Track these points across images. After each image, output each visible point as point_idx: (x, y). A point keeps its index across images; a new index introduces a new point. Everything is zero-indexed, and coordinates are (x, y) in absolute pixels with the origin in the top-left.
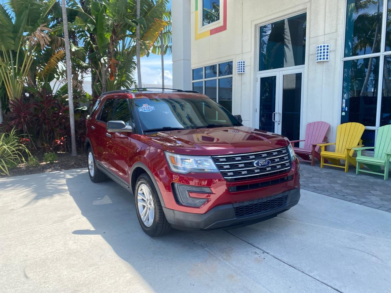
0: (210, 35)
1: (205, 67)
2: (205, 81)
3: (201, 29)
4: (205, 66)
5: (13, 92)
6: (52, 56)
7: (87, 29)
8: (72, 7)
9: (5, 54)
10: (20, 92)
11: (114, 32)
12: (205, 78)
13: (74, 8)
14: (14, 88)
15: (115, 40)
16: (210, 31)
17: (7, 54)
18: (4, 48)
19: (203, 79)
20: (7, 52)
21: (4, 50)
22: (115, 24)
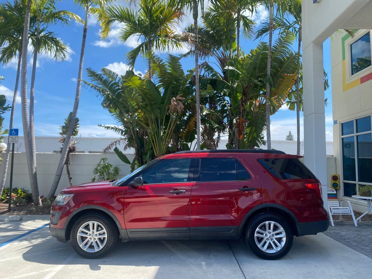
0: (361, 83)
1: (357, 120)
2: (357, 136)
3: (350, 78)
4: (356, 118)
5: (159, 151)
6: (190, 120)
7: (223, 94)
8: (212, 77)
9: (154, 121)
10: (165, 151)
11: (244, 94)
12: (357, 132)
13: (214, 78)
14: (160, 148)
15: (245, 100)
16: (360, 79)
17: (156, 121)
18: (154, 117)
19: (354, 133)
20: (156, 119)
21: (153, 118)
22: (245, 86)
